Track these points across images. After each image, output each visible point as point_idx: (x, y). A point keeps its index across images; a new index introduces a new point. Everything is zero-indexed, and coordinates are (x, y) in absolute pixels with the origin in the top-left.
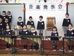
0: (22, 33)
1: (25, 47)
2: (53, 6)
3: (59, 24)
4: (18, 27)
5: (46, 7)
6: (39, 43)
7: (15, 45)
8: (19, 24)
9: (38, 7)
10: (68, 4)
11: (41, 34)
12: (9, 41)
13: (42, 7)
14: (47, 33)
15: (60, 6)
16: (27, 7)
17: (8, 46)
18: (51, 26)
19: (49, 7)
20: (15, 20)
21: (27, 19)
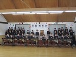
0: (29, 37)
1: (31, 43)
2: (43, 26)
3: (45, 33)
4: (27, 34)
5: (39, 26)
6: (37, 42)
7: (26, 43)
8: (28, 33)
9: (36, 26)
10: (49, 24)
11: (37, 38)
12: (24, 41)
13: (38, 26)
14: (40, 37)
15: (46, 25)
16: (31, 26)
17: (23, 43)
18: (42, 34)
19: (41, 26)
20: (26, 31)
21: (31, 31)
